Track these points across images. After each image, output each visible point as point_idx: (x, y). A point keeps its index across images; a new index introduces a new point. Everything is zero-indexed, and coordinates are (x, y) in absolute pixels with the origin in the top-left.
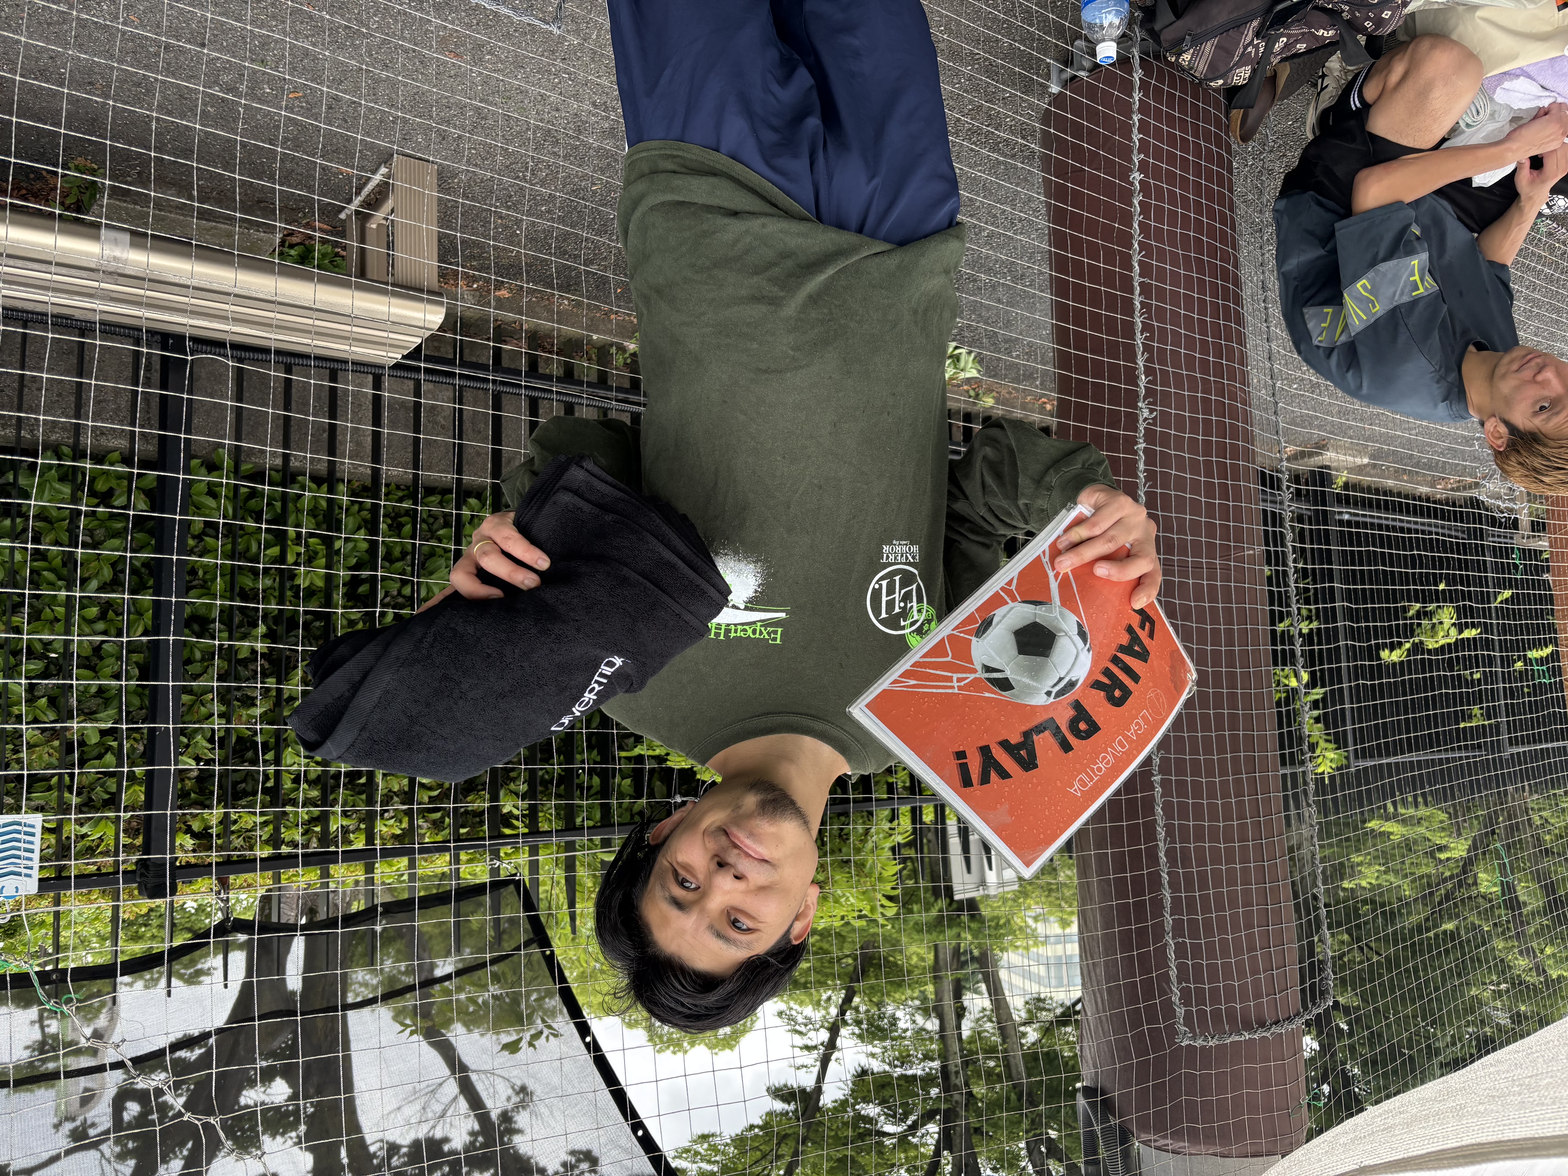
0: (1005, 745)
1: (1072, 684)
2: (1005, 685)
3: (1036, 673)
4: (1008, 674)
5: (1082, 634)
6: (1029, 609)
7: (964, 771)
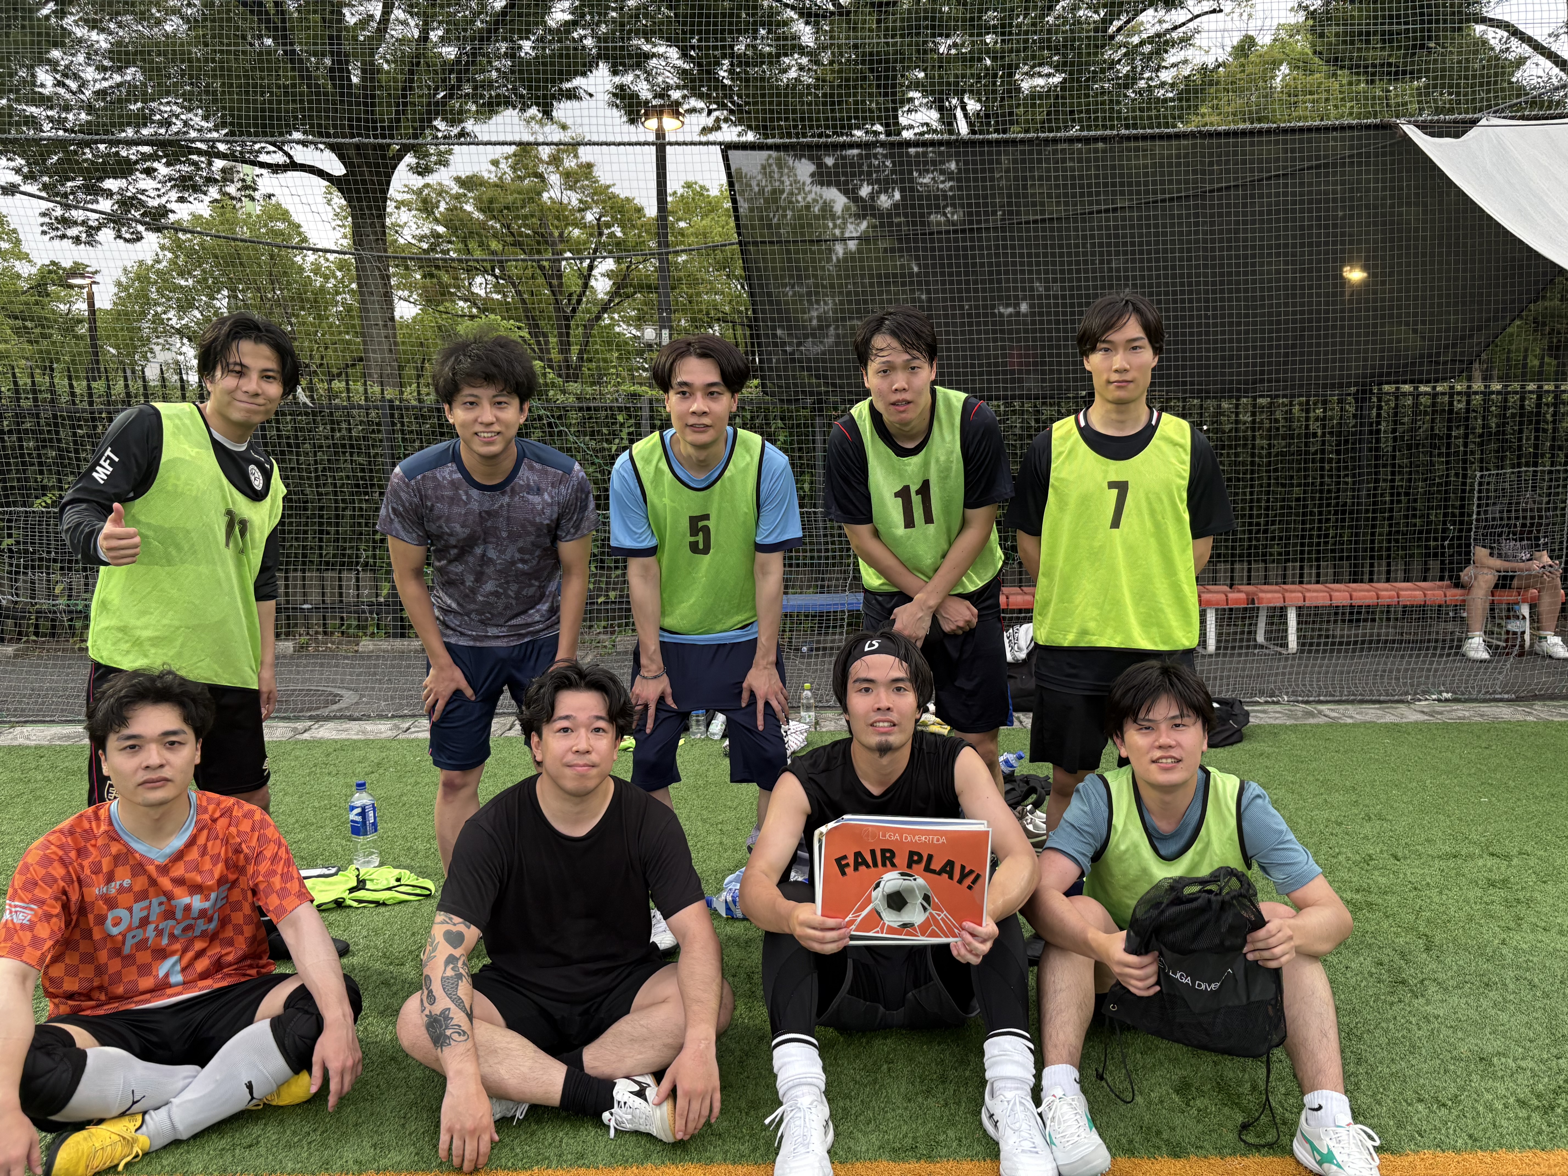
7: (974, 881)
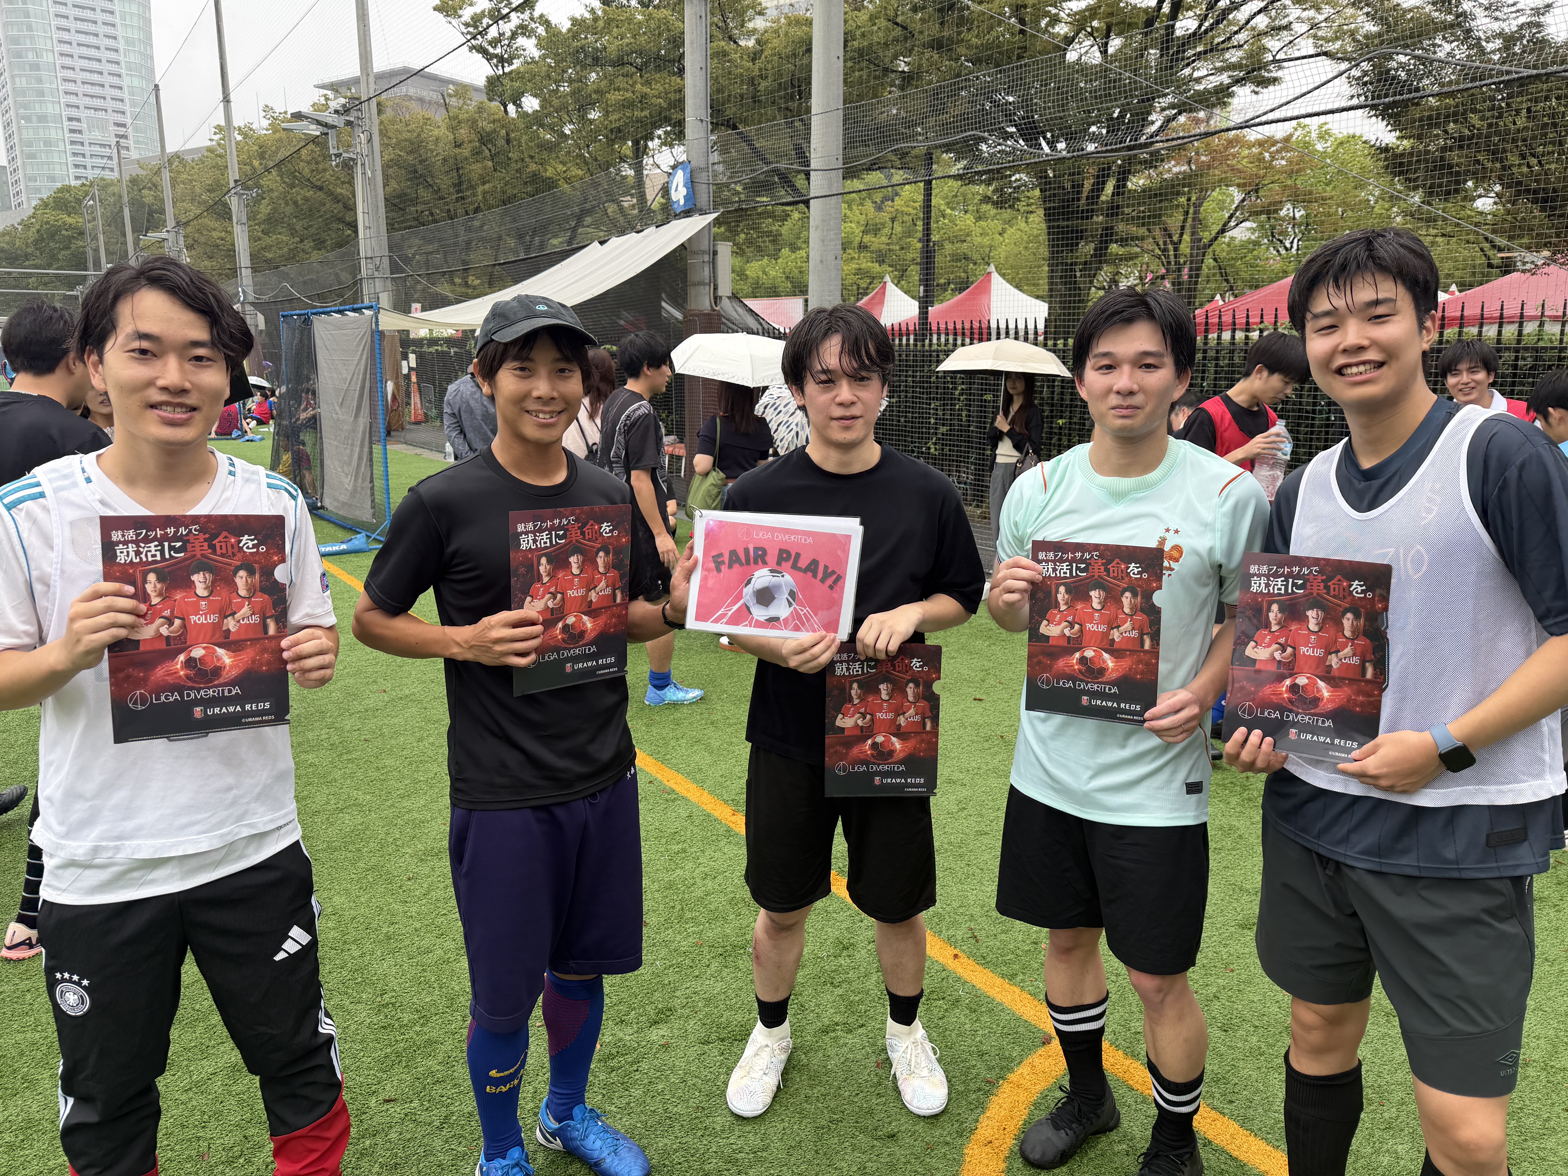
0: (815, 576)
1: (772, 571)
2: (792, 594)
3: (778, 587)
4: (786, 595)
5: (749, 582)
6: (753, 610)
